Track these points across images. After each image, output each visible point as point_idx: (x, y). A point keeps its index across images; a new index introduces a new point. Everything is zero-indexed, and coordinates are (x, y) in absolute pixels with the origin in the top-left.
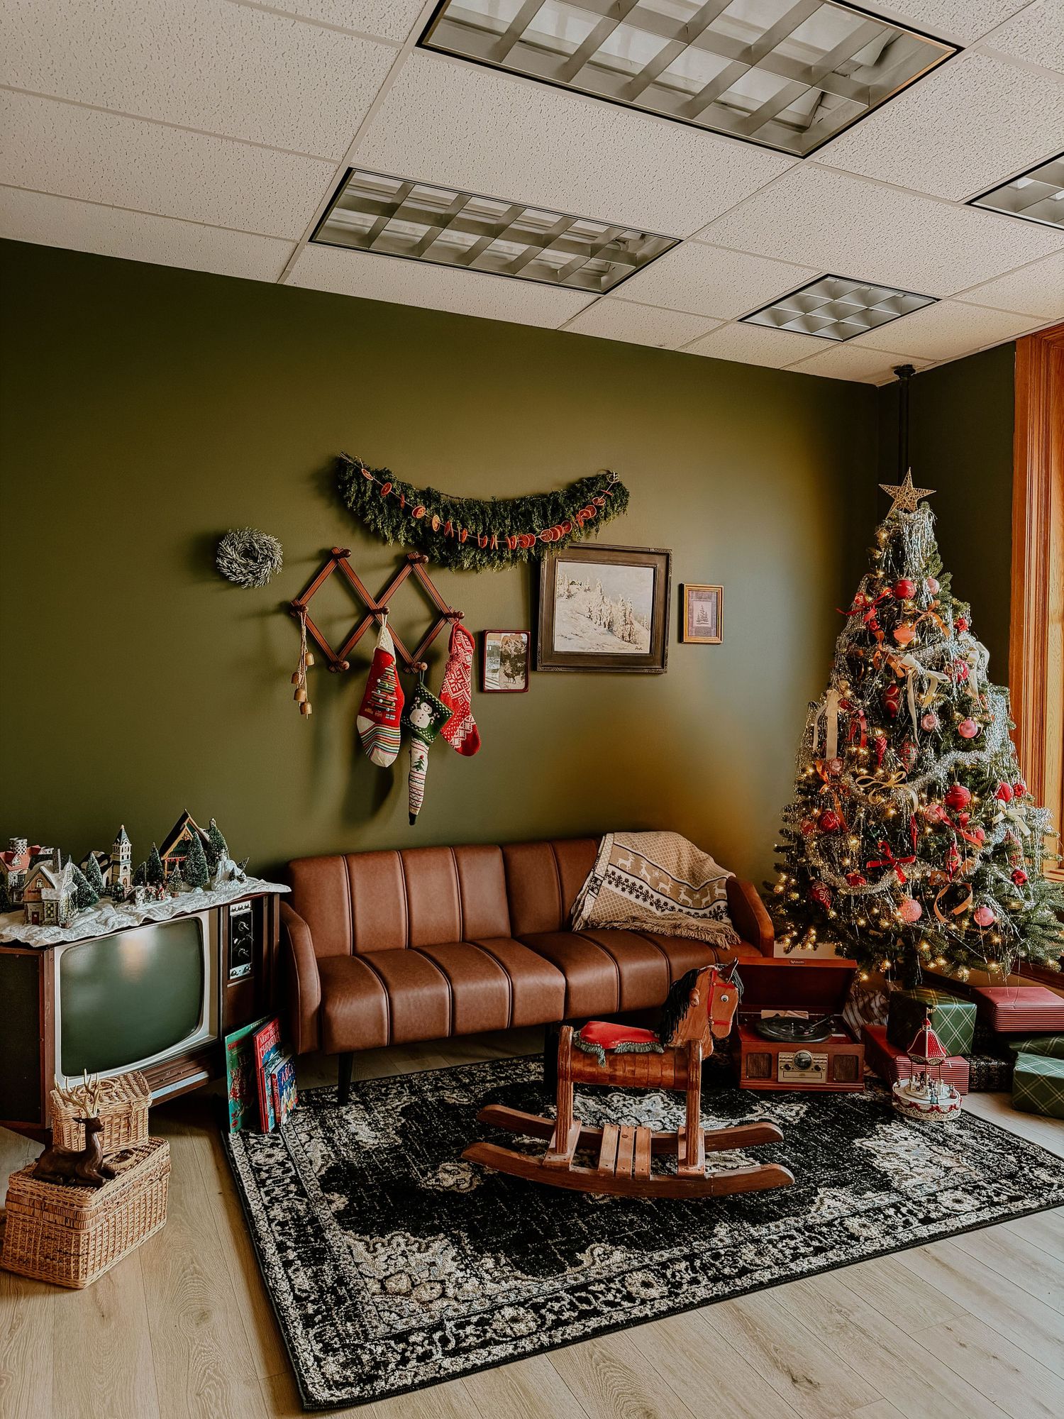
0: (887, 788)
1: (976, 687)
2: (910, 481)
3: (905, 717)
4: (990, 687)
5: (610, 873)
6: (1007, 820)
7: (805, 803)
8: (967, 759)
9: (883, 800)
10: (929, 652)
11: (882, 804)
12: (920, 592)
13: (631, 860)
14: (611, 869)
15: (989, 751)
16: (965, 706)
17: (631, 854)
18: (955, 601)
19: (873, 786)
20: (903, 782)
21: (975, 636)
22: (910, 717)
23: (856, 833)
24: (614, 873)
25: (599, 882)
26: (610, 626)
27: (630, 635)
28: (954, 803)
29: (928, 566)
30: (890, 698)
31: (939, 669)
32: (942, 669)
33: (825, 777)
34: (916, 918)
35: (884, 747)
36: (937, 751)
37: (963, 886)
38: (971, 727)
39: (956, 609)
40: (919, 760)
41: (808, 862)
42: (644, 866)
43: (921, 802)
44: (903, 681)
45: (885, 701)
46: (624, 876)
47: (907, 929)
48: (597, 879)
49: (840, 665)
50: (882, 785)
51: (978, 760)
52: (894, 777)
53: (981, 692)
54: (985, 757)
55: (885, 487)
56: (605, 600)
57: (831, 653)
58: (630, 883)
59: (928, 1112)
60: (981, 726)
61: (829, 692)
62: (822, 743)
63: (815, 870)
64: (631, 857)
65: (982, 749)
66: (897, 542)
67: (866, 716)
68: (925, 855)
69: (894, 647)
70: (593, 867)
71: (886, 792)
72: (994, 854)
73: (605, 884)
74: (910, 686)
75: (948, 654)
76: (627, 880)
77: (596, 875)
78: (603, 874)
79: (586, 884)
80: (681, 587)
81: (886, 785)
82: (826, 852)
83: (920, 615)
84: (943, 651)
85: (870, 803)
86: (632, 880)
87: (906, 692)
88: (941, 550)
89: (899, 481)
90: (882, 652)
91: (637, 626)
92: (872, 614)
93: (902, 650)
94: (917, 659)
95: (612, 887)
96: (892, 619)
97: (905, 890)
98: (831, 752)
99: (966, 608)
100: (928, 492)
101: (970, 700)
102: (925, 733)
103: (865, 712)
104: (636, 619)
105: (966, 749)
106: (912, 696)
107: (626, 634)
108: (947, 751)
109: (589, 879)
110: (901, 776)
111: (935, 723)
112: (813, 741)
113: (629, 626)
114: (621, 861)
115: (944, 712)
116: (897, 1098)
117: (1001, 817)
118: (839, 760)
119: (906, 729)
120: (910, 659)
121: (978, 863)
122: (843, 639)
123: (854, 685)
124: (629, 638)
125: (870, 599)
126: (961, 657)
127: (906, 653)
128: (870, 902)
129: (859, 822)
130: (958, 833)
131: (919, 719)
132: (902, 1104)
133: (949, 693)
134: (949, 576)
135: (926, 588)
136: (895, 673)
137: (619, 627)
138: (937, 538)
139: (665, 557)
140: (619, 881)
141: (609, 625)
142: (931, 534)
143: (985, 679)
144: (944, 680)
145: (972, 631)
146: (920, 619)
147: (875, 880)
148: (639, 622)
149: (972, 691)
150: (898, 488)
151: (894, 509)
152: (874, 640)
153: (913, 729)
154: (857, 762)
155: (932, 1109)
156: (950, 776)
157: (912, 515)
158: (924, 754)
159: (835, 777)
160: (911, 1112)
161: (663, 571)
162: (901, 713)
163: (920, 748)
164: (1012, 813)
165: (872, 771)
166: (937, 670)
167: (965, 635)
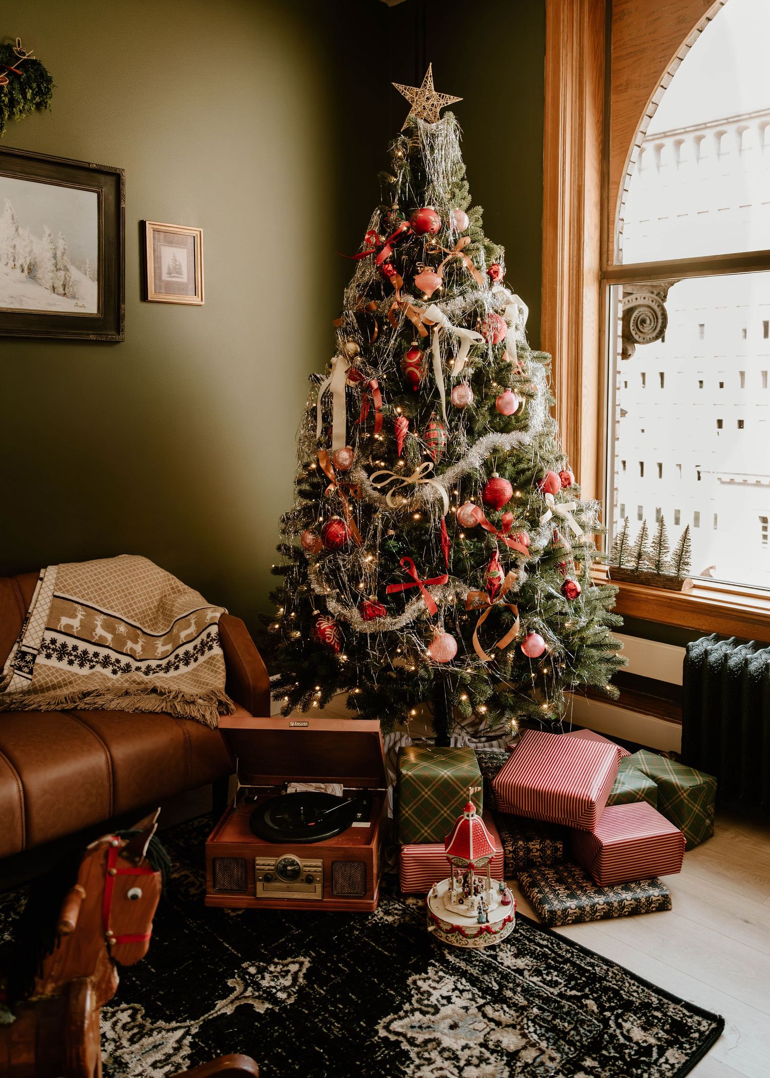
0: (409, 485)
1: (515, 351)
2: (430, 83)
3: (431, 390)
4: (529, 353)
5: (48, 642)
6: (557, 518)
7: (306, 510)
8: (506, 441)
9: (405, 501)
10: (458, 304)
11: (405, 506)
12: (445, 225)
13: (80, 617)
14: (50, 635)
15: (532, 431)
16: (503, 373)
17: (79, 607)
18: (487, 241)
19: (392, 484)
20: (430, 476)
21: (511, 289)
22: (437, 389)
23: (371, 549)
24: (53, 641)
25: (29, 658)
26: (31, 271)
27: (64, 286)
28: (492, 502)
29: (454, 196)
30: (411, 365)
31: (471, 326)
32: (474, 325)
33: (331, 474)
34: (450, 657)
35: (405, 430)
36: (470, 432)
37: (508, 609)
38: (512, 401)
39: (489, 251)
40: (449, 444)
41: (311, 590)
42: (99, 623)
43: (453, 503)
44: (427, 343)
45: (405, 368)
46: (71, 642)
47: (440, 676)
48: (24, 654)
49: (347, 324)
50: (403, 481)
51: (520, 442)
52: (418, 469)
53: (520, 357)
54: (527, 438)
55: (400, 87)
56: (21, 231)
57: (338, 309)
58: (79, 652)
59: (475, 936)
60: (524, 400)
61: (334, 360)
62: (328, 430)
63: (321, 601)
64: (81, 613)
65: (525, 428)
66: (416, 161)
67: (381, 388)
68: (459, 572)
69: (415, 298)
70: (20, 636)
71: (408, 490)
72: (543, 561)
73: (41, 659)
74: (436, 348)
75: (482, 306)
76: (75, 648)
77: (24, 649)
78: (37, 644)
79: (8, 663)
80: (142, 225)
81: (409, 480)
82: (332, 577)
83: (446, 255)
84: (476, 302)
85: (388, 506)
86: (82, 646)
87: (431, 356)
88: (470, 176)
89: (417, 82)
90: (399, 304)
91: (75, 273)
92: (387, 253)
93: (425, 301)
94: (444, 312)
95: (53, 662)
96: (412, 262)
97: (435, 623)
98: (338, 438)
99: (500, 250)
100: (453, 100)
101: (509, 365)
102: (455, 411)
103: (380, 384)
104: (73, 263)
105: (505, 429)
106: (438, 362)
107: (59, 284)
108: (484, 432)
109: (12, 655)
110: (427, 468)
111: (465, 396)
112: (316, 426)
113: (62, 273)
114: (65, 621)
115: (479, 381)
116: (435, 920)
117: (548, 515)
118: (348, 450)
119: (433, 405)
120: (435, 313)
121: (523, 576)
122: (351, 292)
123: (365, 351)
124: (65, 290)
125: (383, 239)
126: (496, 312)
127: (429, 305)
128: (391, 640)
129: (375, 530)
130: (500, 540)
131: (448, 393)
132: (440, 928)
133: (484, 356)
134: (480, 210)
135: (453, 222)
136: (417, 331)
137: (46, 271)
138: (466, 157)
139: (113, 178)
140: (62, 652)
141: (29, 269)
142: (456, 153)
143: (524, 341)
144: (477, 340)
145: (508, 282)
146: (447, 260)
147: (399, 610)
148: (79, 268)
149: (510, 354)
150: (416, 89)
151: (412, 115)
152: (390, 290)
153: (440, 404)
154: (371, 452)
155: (481, 931)
156: (486, 464)
157: (434, 126)
158: (456, 438)
159: (344, 472)
160: (454, 940)
161: (112, 198)
162: (425, 385)
163: (451, 430)
164: (562, 509)
165: (391, 463)
166: (468, 328)
167: (498, 288)
